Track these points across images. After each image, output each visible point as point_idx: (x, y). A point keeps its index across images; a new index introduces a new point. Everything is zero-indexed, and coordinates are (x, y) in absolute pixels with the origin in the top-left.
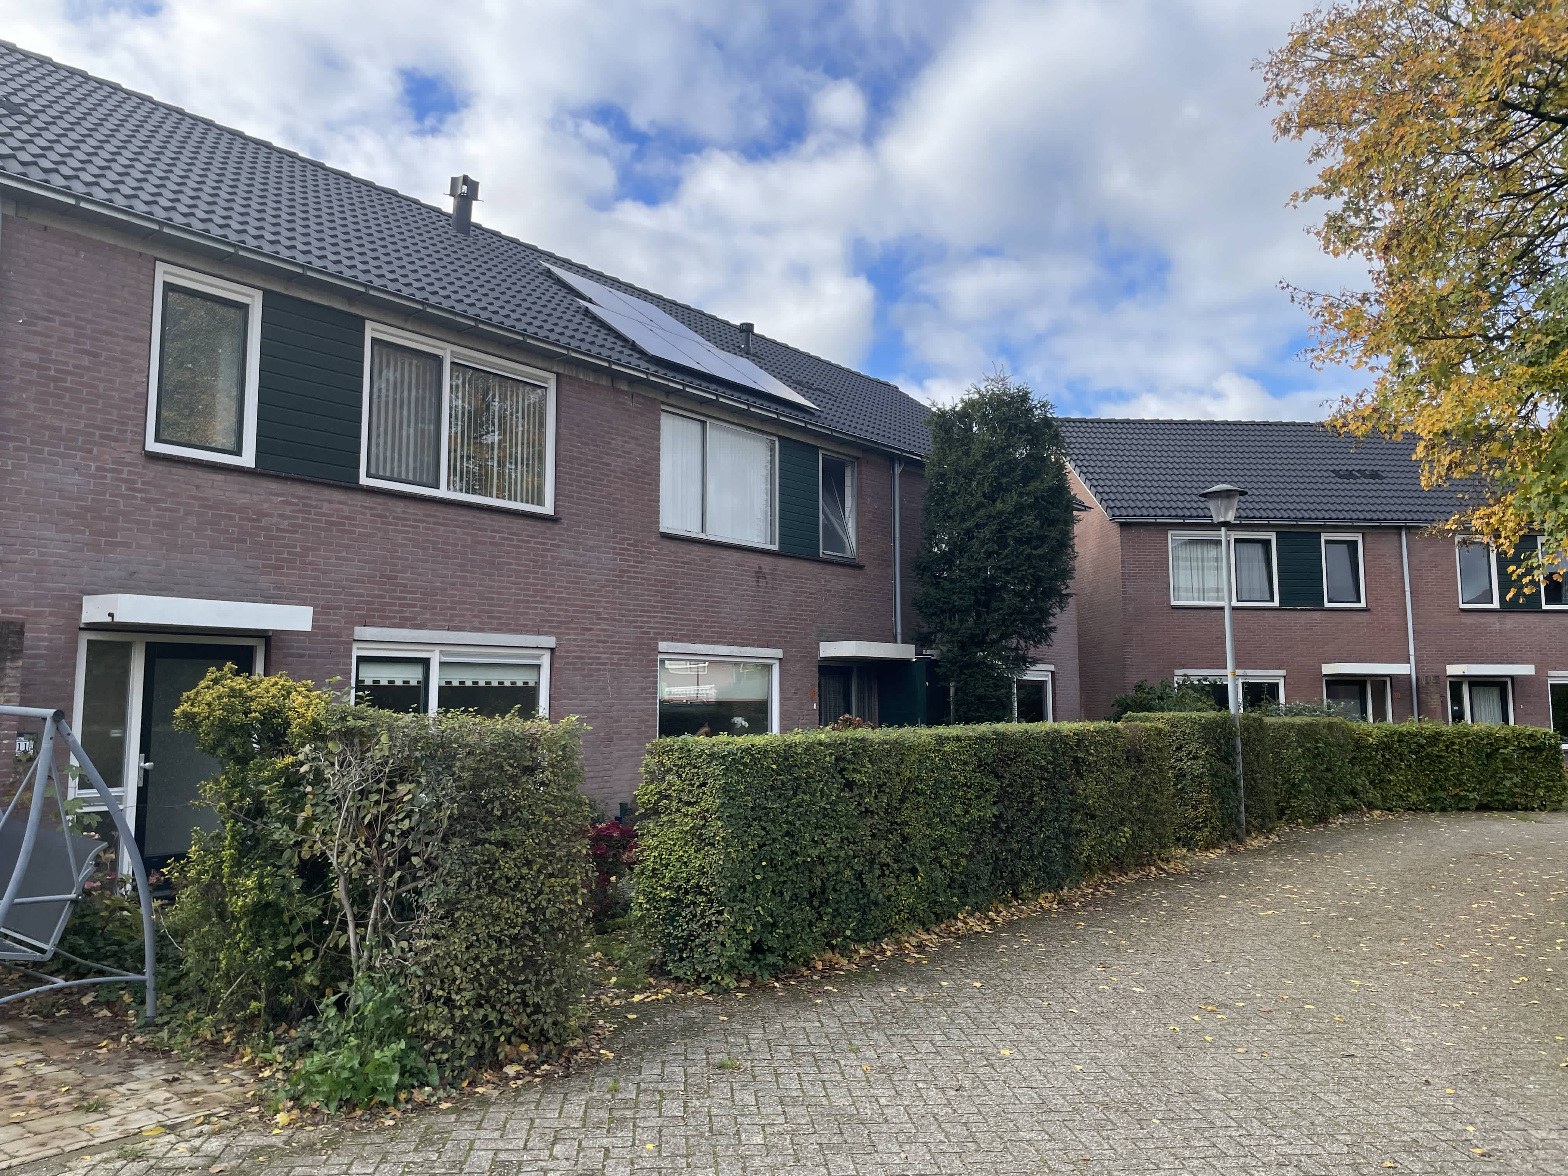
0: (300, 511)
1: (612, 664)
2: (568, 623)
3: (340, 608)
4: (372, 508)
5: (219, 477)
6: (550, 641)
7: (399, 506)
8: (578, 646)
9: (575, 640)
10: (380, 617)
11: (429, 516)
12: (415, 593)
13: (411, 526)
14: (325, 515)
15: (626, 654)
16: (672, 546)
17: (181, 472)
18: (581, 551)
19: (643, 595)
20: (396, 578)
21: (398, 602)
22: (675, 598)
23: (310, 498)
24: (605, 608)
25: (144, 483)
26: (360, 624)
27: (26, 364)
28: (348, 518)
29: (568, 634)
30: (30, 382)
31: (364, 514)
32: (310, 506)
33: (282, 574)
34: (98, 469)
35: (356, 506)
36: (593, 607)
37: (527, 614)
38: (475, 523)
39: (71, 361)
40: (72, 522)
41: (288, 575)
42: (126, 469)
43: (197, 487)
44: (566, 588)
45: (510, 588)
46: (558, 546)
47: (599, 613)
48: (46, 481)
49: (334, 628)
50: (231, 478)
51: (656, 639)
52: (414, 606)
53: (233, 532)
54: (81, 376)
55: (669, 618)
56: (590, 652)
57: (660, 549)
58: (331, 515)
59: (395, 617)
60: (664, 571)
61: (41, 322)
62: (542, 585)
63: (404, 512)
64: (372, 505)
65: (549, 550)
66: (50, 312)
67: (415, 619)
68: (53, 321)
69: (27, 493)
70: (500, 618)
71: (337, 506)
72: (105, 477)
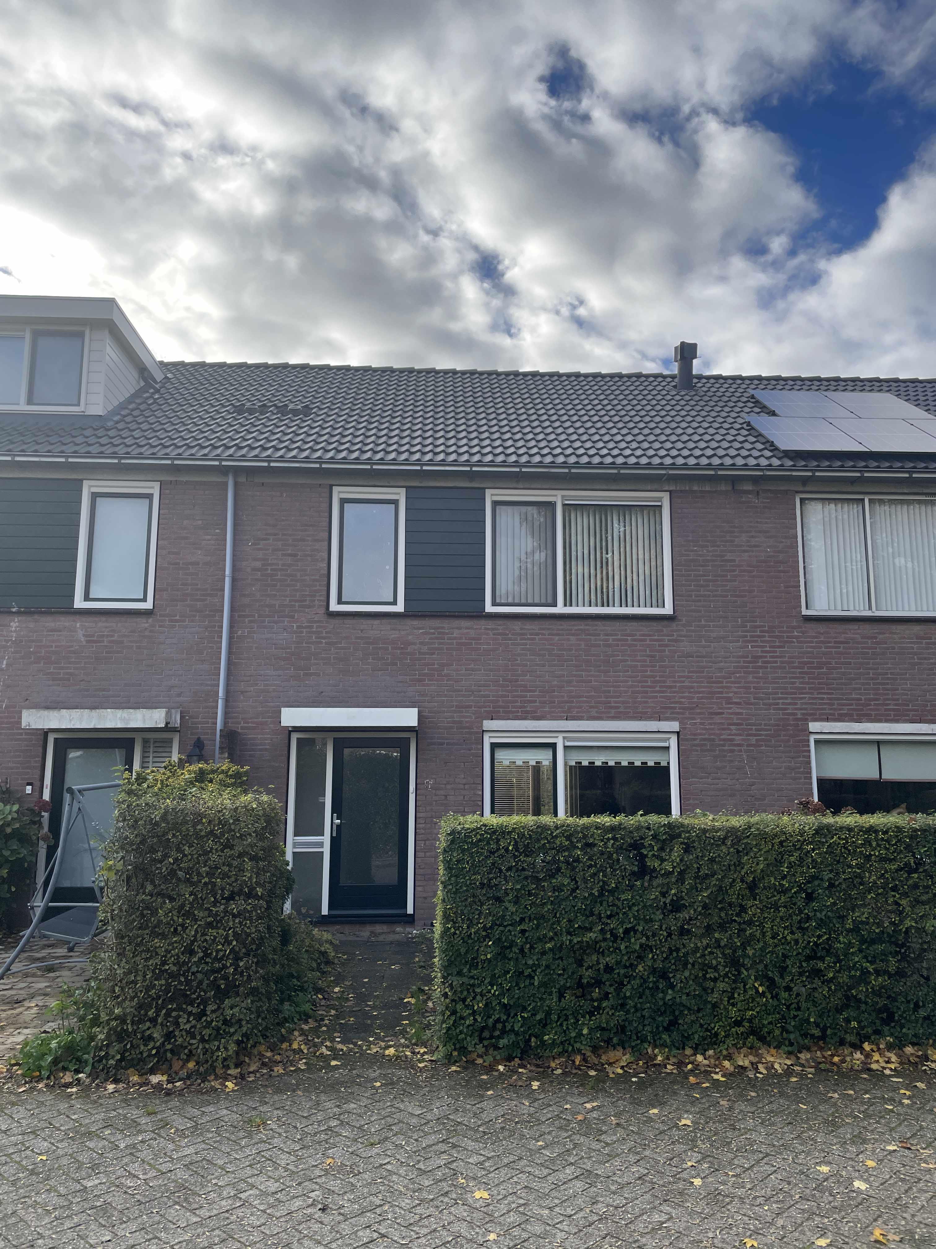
0: (437, 638)
1: (748, 745)
2: (693, 708)
3: (470, 707)
4: (493, 629)
5: (376, 622)
6: (675, 726)
7: (517, 625)
8: (706, 729)
9: (701, 724)
10: (504, 712)
11: (543, 629)
12: (534, 691)
13: (528, 639)
14: (455, 638)
15: (766, 735)
16: (821, 628)
17: (349, 622)
18: (704, 643)
19: (785, 678)
20: (517, 681)
21: (519, 700)
22: (827, 679)
23: (443, 628)
24: (735, 693)
25: (326, 633)
26: (487, 718)
27: (255, 569)
28: (474, 639)
29: (694, 719)
30: (256, 580)
31: (487, 634)
32: (444, 633)
33: (424, 685)
34: (298, 627)
35: (481, 629)
36: (722, 693)
37: (646, 702)
38: (588, 630)
39: (280, 562)
40: (283, 663)
41: (428, 685)
42: (315, 625)
43: (362, 631)
44: (688, 677)
45: (627, 681)
46: (676, 641)
47: (730, 698)
48: (267, 639)
49: (467, 722)
50: (385, 621)
51: (806, 720)
52: (535, 702)
53: (388, 659)
54: (287, 570)
55: (823, 699)
56: (722, 735)
57: (803, 633)
58: (461, 638)
59: (518, 712)
60: (812, 653)
61: (262, 542)
62: (661, 676)
63: (521, 629)
64: (494, 627)
65: (667, 646)
66: (267, 534)
67: (536, 712)
68: (269, 539)
69: (256, 648)
70: (618, 707)
71: (466, 631)
72: (302, 632)
